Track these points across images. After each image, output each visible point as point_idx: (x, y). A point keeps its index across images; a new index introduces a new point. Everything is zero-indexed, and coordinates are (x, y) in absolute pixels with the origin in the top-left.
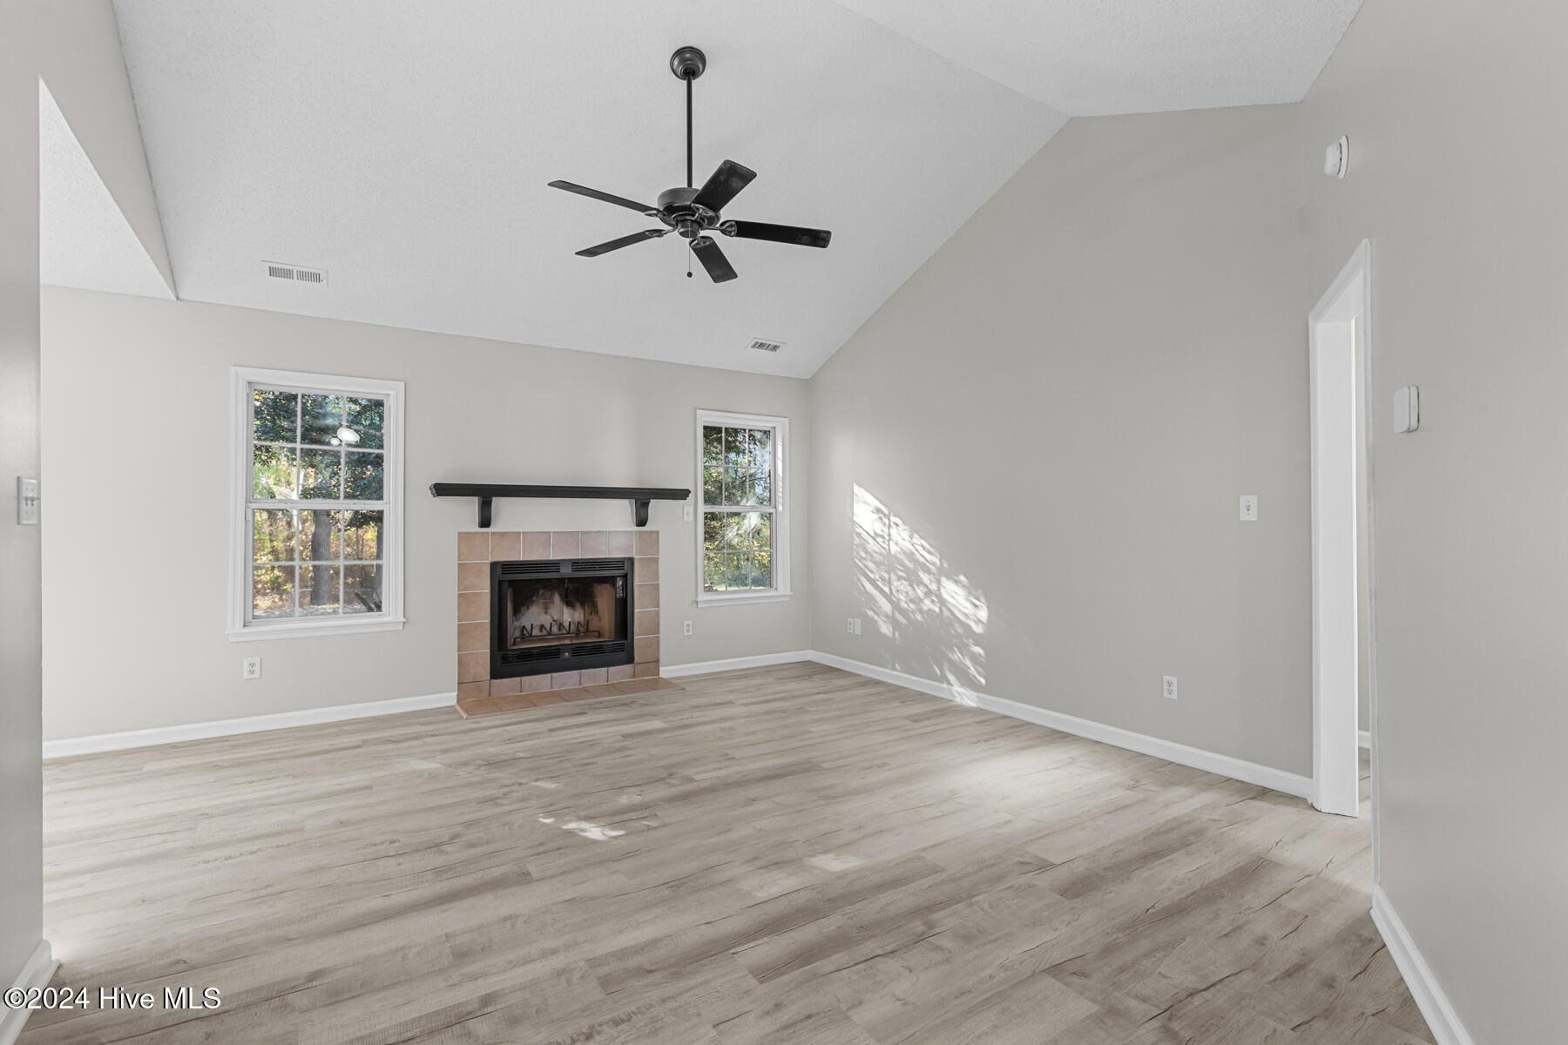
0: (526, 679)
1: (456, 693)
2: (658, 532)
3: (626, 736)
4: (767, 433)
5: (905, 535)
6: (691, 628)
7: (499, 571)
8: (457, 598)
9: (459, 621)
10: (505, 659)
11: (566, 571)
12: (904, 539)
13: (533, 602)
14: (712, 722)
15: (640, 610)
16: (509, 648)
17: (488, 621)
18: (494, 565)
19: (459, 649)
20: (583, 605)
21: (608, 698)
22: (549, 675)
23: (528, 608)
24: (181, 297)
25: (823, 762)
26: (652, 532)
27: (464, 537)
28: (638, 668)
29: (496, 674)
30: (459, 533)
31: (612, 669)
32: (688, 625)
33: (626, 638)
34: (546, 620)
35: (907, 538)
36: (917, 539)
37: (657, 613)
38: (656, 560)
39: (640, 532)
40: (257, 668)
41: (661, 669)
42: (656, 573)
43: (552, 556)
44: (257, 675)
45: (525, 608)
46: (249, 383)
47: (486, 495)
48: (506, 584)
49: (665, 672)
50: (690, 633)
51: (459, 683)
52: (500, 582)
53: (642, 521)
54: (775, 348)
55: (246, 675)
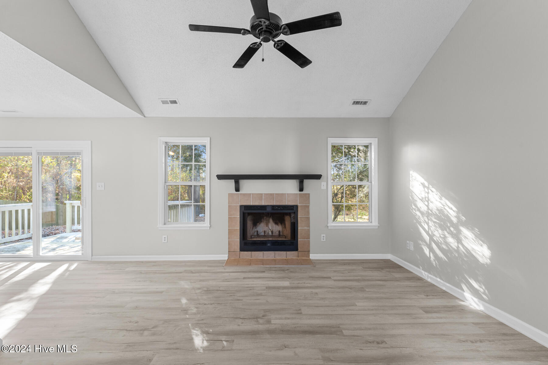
0: (253, 253)
1: (227, 255)
2: (309, 194)
3: (268, 288)
4: (367, 147)
5: (437, 198)
6: (325, 238)
7: (243, 209)
8: (228, 219)
9: (229, 227)
10: (246, 244)
11: (269, 210)
12: (436, 200)
13: (262, 221)
14: (310, 288)
15: (301, 228)
16: (248, 239)
17: (239, 228)
18: (241, 206)
19: (229, 238)
20: (281, 224)
21: (279, 266)
22: (262, 252)
23: (260, 224)
24: (146, 116)
25: (345, 329)
26: (306, 194)
27: (230, 195)
28: (300, 253)
29: (242, 249)
30: (229, 194)
31: (288, 253)
32: (323, 237)
33: (294, 240)
34: (266, 229)
35: (439, 200)
36: (444, 201)
37: (309, 230)
38: (308, 207)
39: (301, 194)
40: (166, 239)
41: (310, 255)
42: (308, 213)
43: (263, 203)
44: (166, 241)
45: (259, 223)
46: (166, 142)
47: (237, 179)
48: (247, 214)
49: (313, 256)
50: (325, 240)
51: (229, 252)
52: (244, 213)
53: (301, 189)
54: (365, 103)
55: (163, 241)
